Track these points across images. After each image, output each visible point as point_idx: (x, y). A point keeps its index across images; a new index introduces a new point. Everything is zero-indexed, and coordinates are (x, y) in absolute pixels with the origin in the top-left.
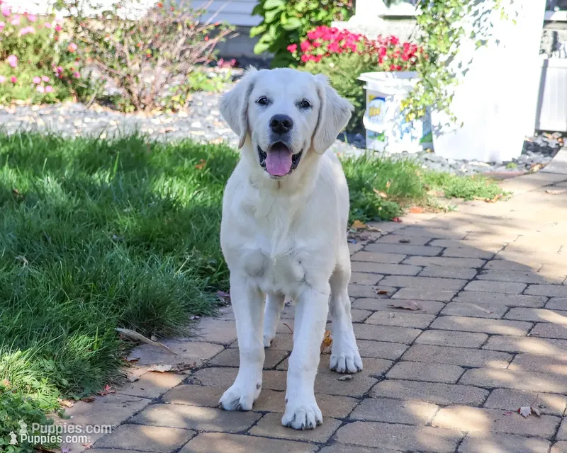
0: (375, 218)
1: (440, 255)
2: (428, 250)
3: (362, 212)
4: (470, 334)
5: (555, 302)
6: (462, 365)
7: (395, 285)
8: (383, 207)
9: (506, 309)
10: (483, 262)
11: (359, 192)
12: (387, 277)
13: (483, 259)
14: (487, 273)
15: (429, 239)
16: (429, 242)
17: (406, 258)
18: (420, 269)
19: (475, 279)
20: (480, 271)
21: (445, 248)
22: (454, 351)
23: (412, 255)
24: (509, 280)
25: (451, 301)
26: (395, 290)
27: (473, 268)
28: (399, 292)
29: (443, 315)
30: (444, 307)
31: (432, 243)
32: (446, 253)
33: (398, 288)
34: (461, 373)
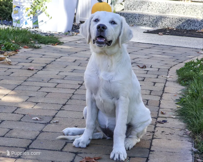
0: (9, 50)
1: (31, 62)
2: (27, 61)
3: (4, 47)
4: (35, 87)
5: (68, 77)
6: (29, 96)
7: (12, 72)
8: (13, 46)
9: (50, 79)
10: (46, 65)
11: (4, 40)
12: (9, 69)
13: (46, 64)
14: (46, 68)
15: (28, 57)
16: (28, 58)
17: (18, 63)
18: (22, 67)
19: (41, 70)
20: (44, 67)
21: (33, 60)
22: (27, 92)
23: (20, 62)
24: (53, 70)
25: (31, 77)
26: (11, 73)
27: (42, 67)
28: (13, 74)
29: (26, 81)
30: (28, 78)
31: (29, 59)
32: (33, 62)
33: (13, 73)
34: (28, 98)
